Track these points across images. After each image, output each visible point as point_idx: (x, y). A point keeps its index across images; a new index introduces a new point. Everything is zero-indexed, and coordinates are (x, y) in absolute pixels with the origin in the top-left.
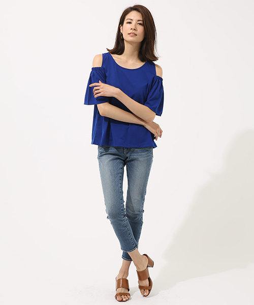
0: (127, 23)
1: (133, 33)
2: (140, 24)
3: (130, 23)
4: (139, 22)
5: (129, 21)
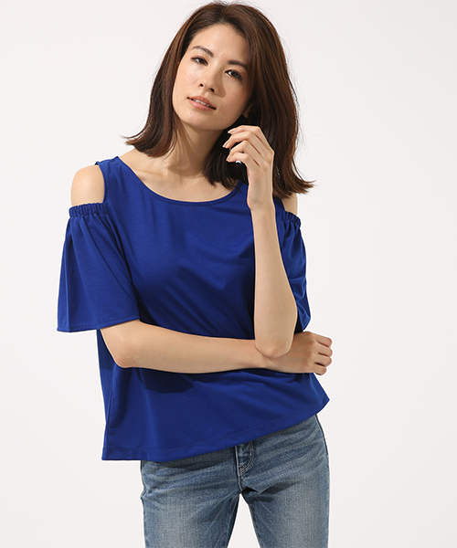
0: (194, 59)
1: (204, 100)
2: (234, 74)
3: (203, 61)
4: (233, 68)
5: (200, 53)
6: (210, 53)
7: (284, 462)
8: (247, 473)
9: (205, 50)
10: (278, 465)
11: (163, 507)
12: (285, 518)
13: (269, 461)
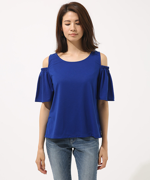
0: (66, 25)
1: (73, 34)
2: (78, 24)
4: (77, 22)
6: (70, 21)
7: (85, 143)
8: (73, 143)
9: (68, 21)
10: (82, 143)
11: (51, 148)
12: (84, 160)
13: (80, 141)
